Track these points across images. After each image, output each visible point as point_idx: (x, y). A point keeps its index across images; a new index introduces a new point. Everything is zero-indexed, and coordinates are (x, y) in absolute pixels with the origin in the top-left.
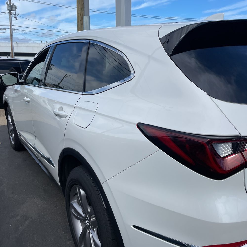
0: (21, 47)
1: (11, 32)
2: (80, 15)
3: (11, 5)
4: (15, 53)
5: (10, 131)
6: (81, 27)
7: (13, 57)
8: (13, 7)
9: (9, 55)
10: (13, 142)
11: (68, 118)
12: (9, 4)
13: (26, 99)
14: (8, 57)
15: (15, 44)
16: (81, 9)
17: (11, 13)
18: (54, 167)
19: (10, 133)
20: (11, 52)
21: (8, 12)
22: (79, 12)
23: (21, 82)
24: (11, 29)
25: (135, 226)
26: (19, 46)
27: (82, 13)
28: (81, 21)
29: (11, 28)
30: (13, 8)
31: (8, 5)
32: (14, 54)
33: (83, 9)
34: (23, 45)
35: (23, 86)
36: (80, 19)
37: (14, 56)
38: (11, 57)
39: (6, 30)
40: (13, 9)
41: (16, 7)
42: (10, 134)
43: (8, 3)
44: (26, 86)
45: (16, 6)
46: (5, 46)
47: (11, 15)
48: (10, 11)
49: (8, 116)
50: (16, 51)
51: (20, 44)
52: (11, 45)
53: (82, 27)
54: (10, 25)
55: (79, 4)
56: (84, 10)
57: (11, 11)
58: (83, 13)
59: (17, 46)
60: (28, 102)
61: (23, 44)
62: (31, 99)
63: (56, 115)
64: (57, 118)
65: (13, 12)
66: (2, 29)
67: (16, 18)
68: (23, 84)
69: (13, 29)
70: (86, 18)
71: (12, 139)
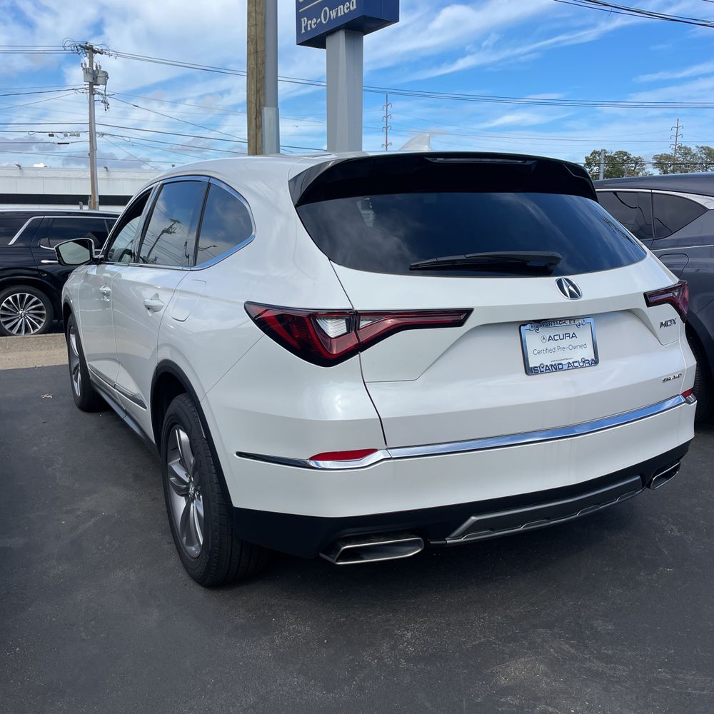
0: (119, 179)
1: (92, 141)
2: (253, 105)
3: (95, 69)
4: (99, 196)
5: (72, 370)
6: (256, 134)
7: (94, 209)
8: (99, 75)
9: (85, 203)
10: (78, 392)
11: (162, 311)
12: (88, 66)
13: (104, 289)
14: (81, 208)
15: (101, 173)
16: (258, 91)
17: (92, 92)
18: (145, 408)
19: (74, 373)
20: (89, 193)
21: (85, 89)
22: (253, 100)
23: (97, 259)
24: (92, 134)
25: (240, 454)
26: (113, 179)
27: (260, 101)
28: (256, 119)
29: (93, 131)
30: (99, 78)
31: (86, 71)
32: (97, 200)
33: (261, 92)
34: (123, 175)
35: (102, 266)
36: (254, 116)
37: (97, 204)
38: (90, 208)
39: (78, 135)
40: (100, 80)
41: (106, 76)
42: (73, 376)
43: (85, 64)
44: (108, 266)
45: (106, 73)
46: (76, 178)
47: (92, 96)
48: (91, 85)
49: (71, 335)
50: (104, 190)
51: (115, 174)
52: (90, 176)
53: (259, 135)
54: (90, 123)
55: (253, 78)
56: (264, 94)
57: (94, 87)
58: (262, 100)
59: (108, 179)
60: (107, 294)
61: (125, 174)
62: (113, 288)
63: (149, 309)
64: (149, 313)
65: (100, 88)
66: (69, 134)
67: (105, 103)
68: (100, 263)
69: (96, 133)
70: (268, 112)
71: (77, 386)
